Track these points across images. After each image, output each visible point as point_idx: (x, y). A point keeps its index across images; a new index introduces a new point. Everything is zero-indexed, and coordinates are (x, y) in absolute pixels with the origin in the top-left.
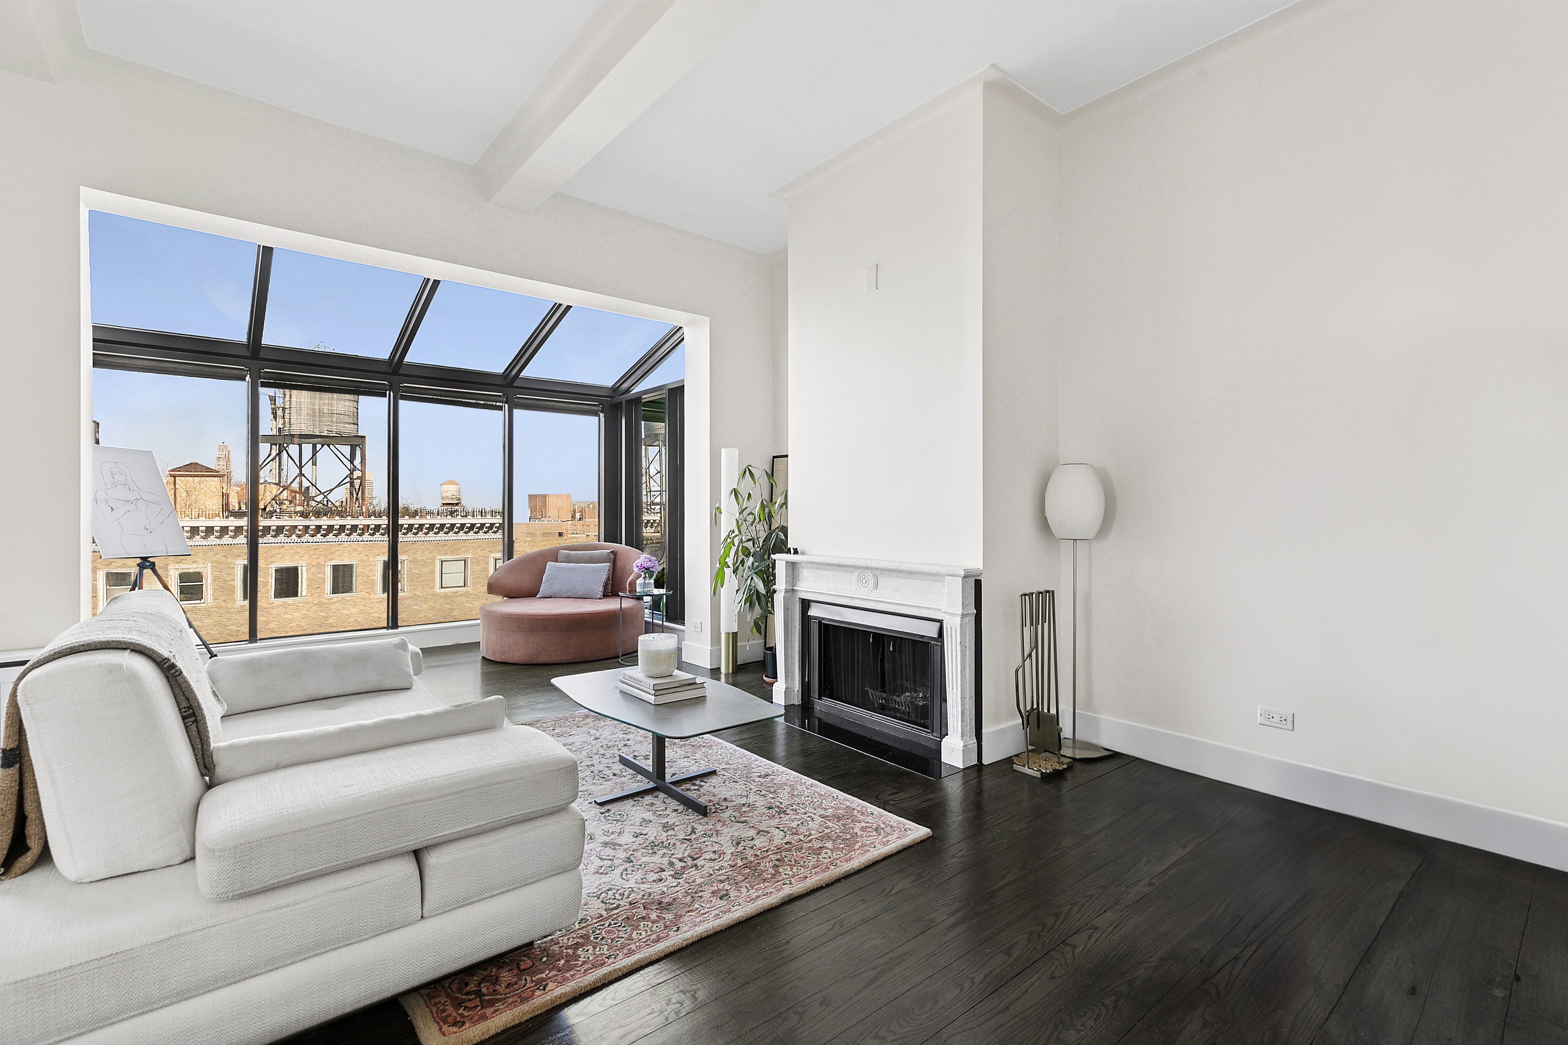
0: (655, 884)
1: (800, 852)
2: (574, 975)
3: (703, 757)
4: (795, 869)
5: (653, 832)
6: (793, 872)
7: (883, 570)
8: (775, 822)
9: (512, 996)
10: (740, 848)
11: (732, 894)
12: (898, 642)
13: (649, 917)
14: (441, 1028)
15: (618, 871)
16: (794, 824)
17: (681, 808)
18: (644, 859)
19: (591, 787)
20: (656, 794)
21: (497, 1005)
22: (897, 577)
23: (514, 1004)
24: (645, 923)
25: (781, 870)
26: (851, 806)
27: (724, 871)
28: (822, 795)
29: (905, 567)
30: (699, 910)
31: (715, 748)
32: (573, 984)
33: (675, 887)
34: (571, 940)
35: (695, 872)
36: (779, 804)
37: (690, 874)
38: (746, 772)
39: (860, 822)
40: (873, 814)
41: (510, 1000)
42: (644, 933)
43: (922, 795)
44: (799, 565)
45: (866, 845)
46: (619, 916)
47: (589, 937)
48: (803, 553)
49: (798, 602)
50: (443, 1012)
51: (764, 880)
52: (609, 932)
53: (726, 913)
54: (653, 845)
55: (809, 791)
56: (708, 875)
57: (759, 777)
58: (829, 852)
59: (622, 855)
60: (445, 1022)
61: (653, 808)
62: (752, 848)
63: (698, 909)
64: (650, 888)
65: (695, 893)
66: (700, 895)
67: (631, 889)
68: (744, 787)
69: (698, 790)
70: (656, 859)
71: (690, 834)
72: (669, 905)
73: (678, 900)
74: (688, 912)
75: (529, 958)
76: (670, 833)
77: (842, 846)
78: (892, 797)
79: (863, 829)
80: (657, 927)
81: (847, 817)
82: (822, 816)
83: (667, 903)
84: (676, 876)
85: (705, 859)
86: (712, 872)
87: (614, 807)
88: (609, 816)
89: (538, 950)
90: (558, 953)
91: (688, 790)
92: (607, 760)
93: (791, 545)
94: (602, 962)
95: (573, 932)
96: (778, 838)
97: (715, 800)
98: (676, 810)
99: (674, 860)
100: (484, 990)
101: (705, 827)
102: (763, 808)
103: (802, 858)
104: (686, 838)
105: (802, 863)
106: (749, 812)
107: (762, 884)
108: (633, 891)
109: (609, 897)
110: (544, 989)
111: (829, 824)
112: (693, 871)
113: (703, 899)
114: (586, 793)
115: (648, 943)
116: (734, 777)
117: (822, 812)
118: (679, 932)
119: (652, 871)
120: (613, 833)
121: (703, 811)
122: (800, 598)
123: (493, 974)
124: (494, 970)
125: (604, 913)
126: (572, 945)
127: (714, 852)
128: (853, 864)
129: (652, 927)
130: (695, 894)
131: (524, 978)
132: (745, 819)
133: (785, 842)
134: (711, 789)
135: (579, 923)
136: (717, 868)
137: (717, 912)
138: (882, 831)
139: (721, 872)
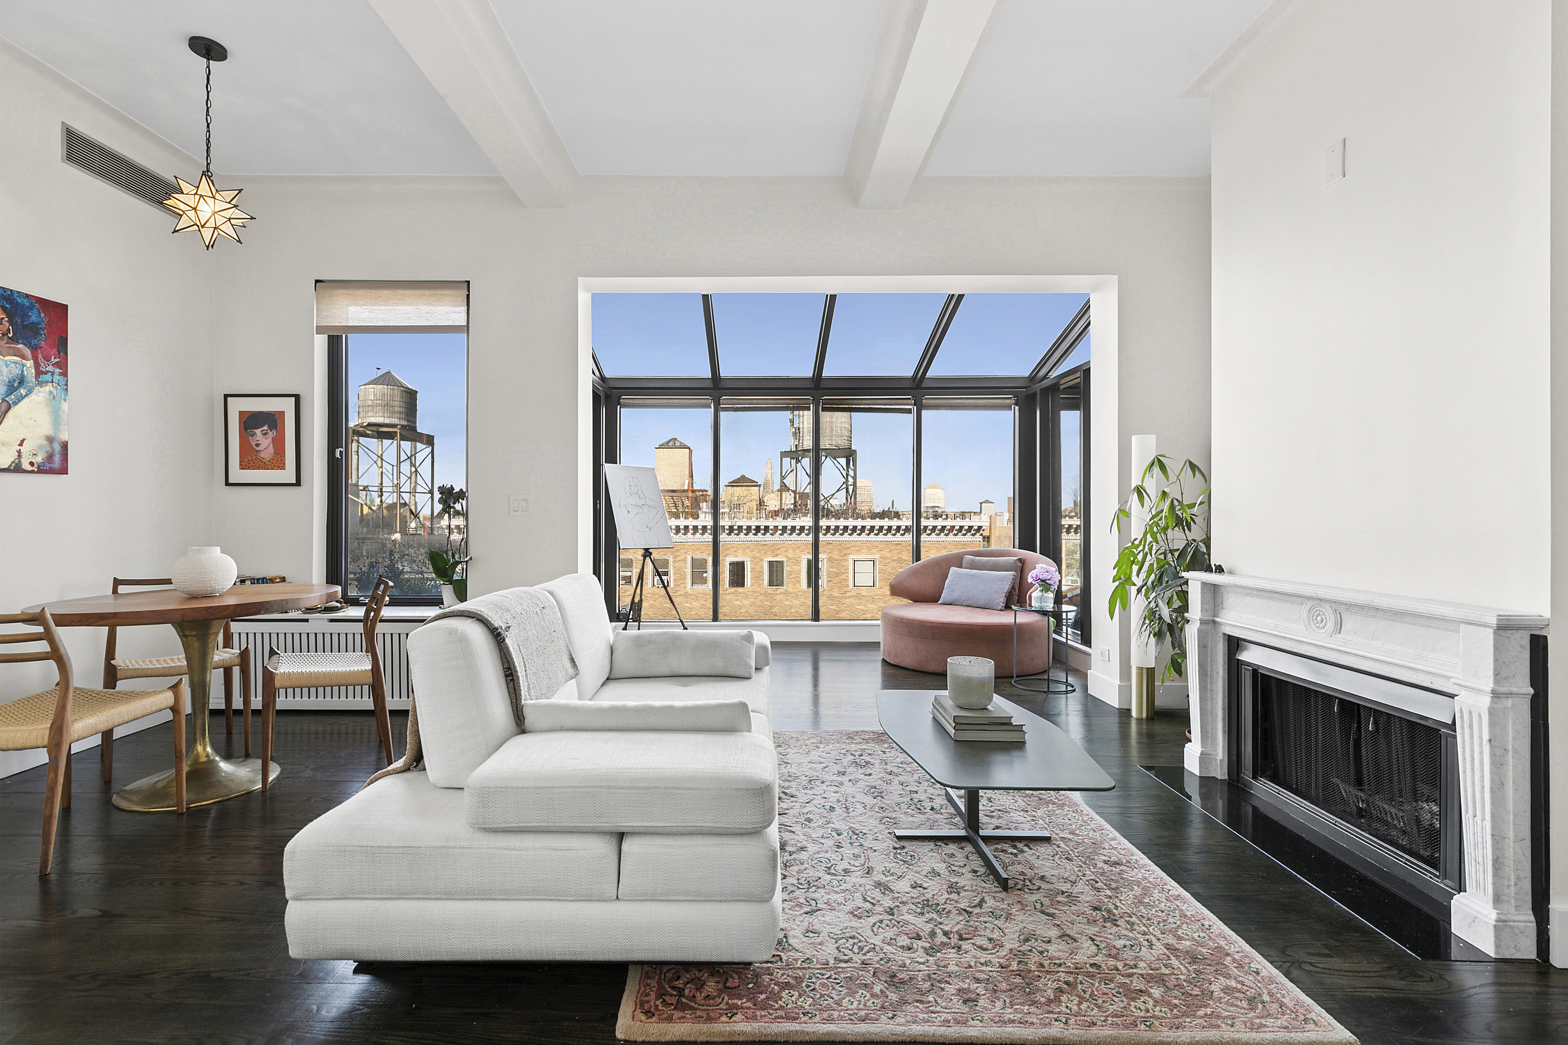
0: (902, 951)
1: (1106, 984)
2: (765, 1016)
3: (1045, 816)
4: (1084, 1006)
5: (935, 889)
6: (1080, 1008)
7: (1351, 606)
8: (1093, 930)
9: (702, 1010)
10: (1026, 947)
11: (981, 1002)
12: (1382, 721)
13: (872, 988)
14: (635, 1011)
15: (872, 920)
16: (1119, 943)
17: (982, 870)
18: (907, 917)
19: (901, 816)
20: (963, 844)
21: (686, 1012)
22: (1374, 617)
23: (697, 1019)
24: (864, 992)
25: (1064, 998)
26: (1227, 947)
27: (989, 968)
28: (1186, 916)
29: (1383, 602)
30: (930, 1004)
31: (1067, 808)
32: (756, 1025)
33: (920, 963)
34: (785, 976)
35: (954, 955)
36: (1112, 907)
37: (945, 956)
38: (1090, 850)
39: (1228, 976)
40: (1258, 973)
41: (699, 1013)
42: (856, 1003)
43: (1377, 974)
44: (1223, 589)
45: (1218, 1017)
46: (844, 972)
47: (802, 982)
48: (1231, 572)
49: (1221, 639)
50: (646, 996)
51: (1033, 1003)
52: (823, 985)
53: (959, 1023)
54: (926, 904)
55: (1169, 904)
56: (966, 966)
57: (1105, 862)
58: (1151, 1003)
59: (887, 902)
60: (642, 1007)
61: (951, 860)
62: (1041, 953)
63: (929, 1002)
64: (893, 954)
65: (939, 982)
66: (943, 986)
67: (873, 946)
68: (1076, 869)
69: (1016, 855)
70: (919, 922)
71: (975, 906)
72: (901, 983)
73: (914, 981)
74: (917, 1001)
75: (739, 977)
76: (954, 896)
77: (1176, 1002)
78: (1313, 959)
79: (1227, 990)
80: (873, 1003)
81: (1209, 962)
82: (1168, 947)
83: (900, 979)
84: (931, 951)
85: (974, 944)
86: (972, 964)
87: (910, 846)
88: (899, 854)
89: (752, 973)
90: (765, 986)
91: (1003, 851)
92: (934, 790)
93: (1214, 561)
94: (797, 1016)
95: (791, 969)
96: (1085, 952)
97: (1030, 873)
98: (975, 872)
99: (938, 931)
100: (687, 991)
101: (998, 904)
102: (1086, 905)
103: (1104, 994)
104: (968, 909)
105: (1100, 1001)
106: (1064, 904)
107: (1027, 1007)
108: (874, 948)
109: (847, 945)
110: (730, 1018)
111: (1174, 962)
112: (952, 954)
113: (943, 993)
114: (892, 821)
115: (853, 1017)
116: (1071, 852)
117: (1172, 940)
118: (892, 1022)
119: (907, 934)
120: (892, 875)
121: (1004, 885)
122: (1224, 634)
123: (703, 978)
124: (706, 975)
125: (832, 961)
126: (782, 983)
127: (990, 940)
128: (1179, 1037)
129: (868, 1000)
130: (936, 982)
131: (722, 996)
132: (1054, 911)
133: (1092, 962)
134: (1033, 859)
135: (803, 962)
136: (982, 961)
137: (949, 1017)
138: (1260, 1006)
139: (984, 968)
